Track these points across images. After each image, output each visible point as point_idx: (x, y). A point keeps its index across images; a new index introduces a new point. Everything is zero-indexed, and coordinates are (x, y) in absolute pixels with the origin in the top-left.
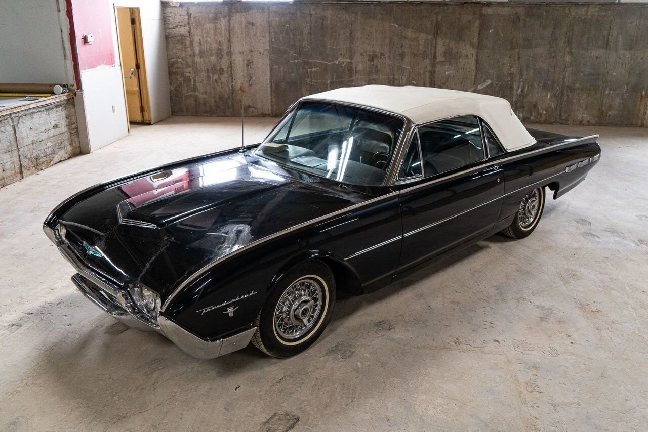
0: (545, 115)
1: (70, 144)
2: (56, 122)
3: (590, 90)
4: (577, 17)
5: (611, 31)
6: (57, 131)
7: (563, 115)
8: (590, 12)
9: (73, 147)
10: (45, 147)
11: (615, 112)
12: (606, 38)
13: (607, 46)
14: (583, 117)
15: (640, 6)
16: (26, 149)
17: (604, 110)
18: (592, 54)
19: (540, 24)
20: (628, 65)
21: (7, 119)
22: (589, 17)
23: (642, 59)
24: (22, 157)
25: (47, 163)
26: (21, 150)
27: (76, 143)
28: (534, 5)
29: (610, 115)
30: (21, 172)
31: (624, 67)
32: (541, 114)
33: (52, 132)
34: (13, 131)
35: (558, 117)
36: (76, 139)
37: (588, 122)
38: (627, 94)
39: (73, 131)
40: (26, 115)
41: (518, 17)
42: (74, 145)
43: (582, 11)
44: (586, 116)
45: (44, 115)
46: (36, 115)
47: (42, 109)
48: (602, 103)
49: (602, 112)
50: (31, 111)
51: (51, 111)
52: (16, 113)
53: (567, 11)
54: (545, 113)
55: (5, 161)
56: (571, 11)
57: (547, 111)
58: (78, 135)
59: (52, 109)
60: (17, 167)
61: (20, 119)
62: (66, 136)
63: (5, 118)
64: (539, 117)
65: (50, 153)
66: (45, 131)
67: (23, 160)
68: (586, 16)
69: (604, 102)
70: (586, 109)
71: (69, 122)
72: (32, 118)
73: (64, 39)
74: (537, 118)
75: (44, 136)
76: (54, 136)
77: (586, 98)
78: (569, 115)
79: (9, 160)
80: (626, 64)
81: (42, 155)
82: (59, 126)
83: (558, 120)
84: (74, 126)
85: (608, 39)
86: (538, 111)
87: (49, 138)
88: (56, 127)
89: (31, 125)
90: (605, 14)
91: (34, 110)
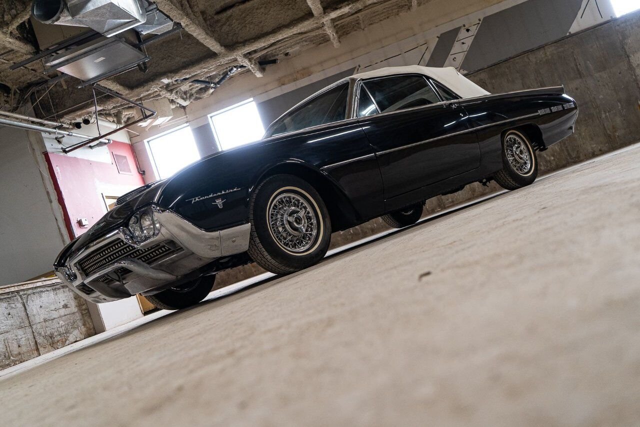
0: (554, 159)
1: (84, 325)
2: (66, 302)
3: (586, 120)
4: (538, 61)
5: (577, 61)
6: (68, 311)
7: (572, 153)
8: (548, 53)
9: (87, 328)
10: (58, 326)
11: (623, 131)
12: (575, 69)
13: (580, 75)
14: (592, 148)
15: (592, 30)
16: (39, 326)
17: (610, 133)
18: (570, 88)
19: (508, 80)
20: (610, 84)
21: (15, 296)
22: (550, 57)
23: (620, 73)
24: (35, 334)
25: (62, 341)
26: (34, 327)
27: (89, 323)
28: (494, 67)
29: (618, 136)
30: (37, 349)
31: (607, 87)
32: (549, 161)
33: (63, 312)
34: (23, 308)
35: (568, 158)
36: (89, 320)
37: (600, 150)
38: (624, 110)
39: (84, 312)
40: (34, 293)
41: (484, 83)
42: (88, 325)
43: (541, 54)
44: (595, 145)
45: (52, 294)
46: (43, 293)
47: (49, 289)
48: (604, 127)
49: (609, 136)
50: (39, 290)
51: (58, 291)
52: (23, 290)
53: (527, 60)
54: (552, 158)
55: (20, 337)
56: (531, 59)
57: (553, 156)
58: (90, 316)
59: (59, 289)
60: (33, 344)
61: (29, 297)
62: (78, 316)
63: (14, 295)
64: (549, 165)
65: (64, 332)
66: (56, 310)
67: (37, 338)
68: (546, 58)
69: (606, 125)
70: (592, 139)
71: (78, 302)
72: (41, 297)
73: (60, 226)
74: (548, 166)
75: (55, 315)
76: (65, 315)
77: (586, 129)
78: (578, 151)
79: (24, 336)
80: (607, 84)
81: (56, 334)
82: (68, 306)
83: (570, 160)
84: (84, 307)
85: (577, 68)
86: (545, 158)
87: (61, 317)
88: (65, 306)
89: (41, 304)
90: (562, 49)
91: (42, 289)
